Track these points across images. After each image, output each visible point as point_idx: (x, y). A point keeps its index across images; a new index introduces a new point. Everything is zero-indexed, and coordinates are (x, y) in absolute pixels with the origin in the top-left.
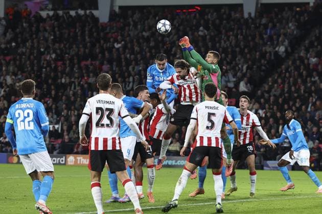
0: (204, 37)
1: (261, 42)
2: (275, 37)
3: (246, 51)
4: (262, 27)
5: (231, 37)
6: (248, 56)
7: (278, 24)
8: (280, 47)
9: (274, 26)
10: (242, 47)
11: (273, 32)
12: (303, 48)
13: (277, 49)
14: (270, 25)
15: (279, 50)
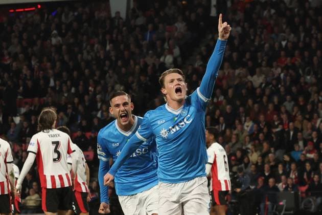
0: (58, 48)
1: (137, 51)
2: (158, 43)
3: (120, 63)
4: (138, 29)
5: (96, 46)
6: (123, 70)
7: (161, 26)
8: (165, 57)
9: (155, 28)
10: (113, 58)
11: (154, 36)
12: (198, 57)
13: (162, 59)
14: (150, 26)
15: (164, 60)
